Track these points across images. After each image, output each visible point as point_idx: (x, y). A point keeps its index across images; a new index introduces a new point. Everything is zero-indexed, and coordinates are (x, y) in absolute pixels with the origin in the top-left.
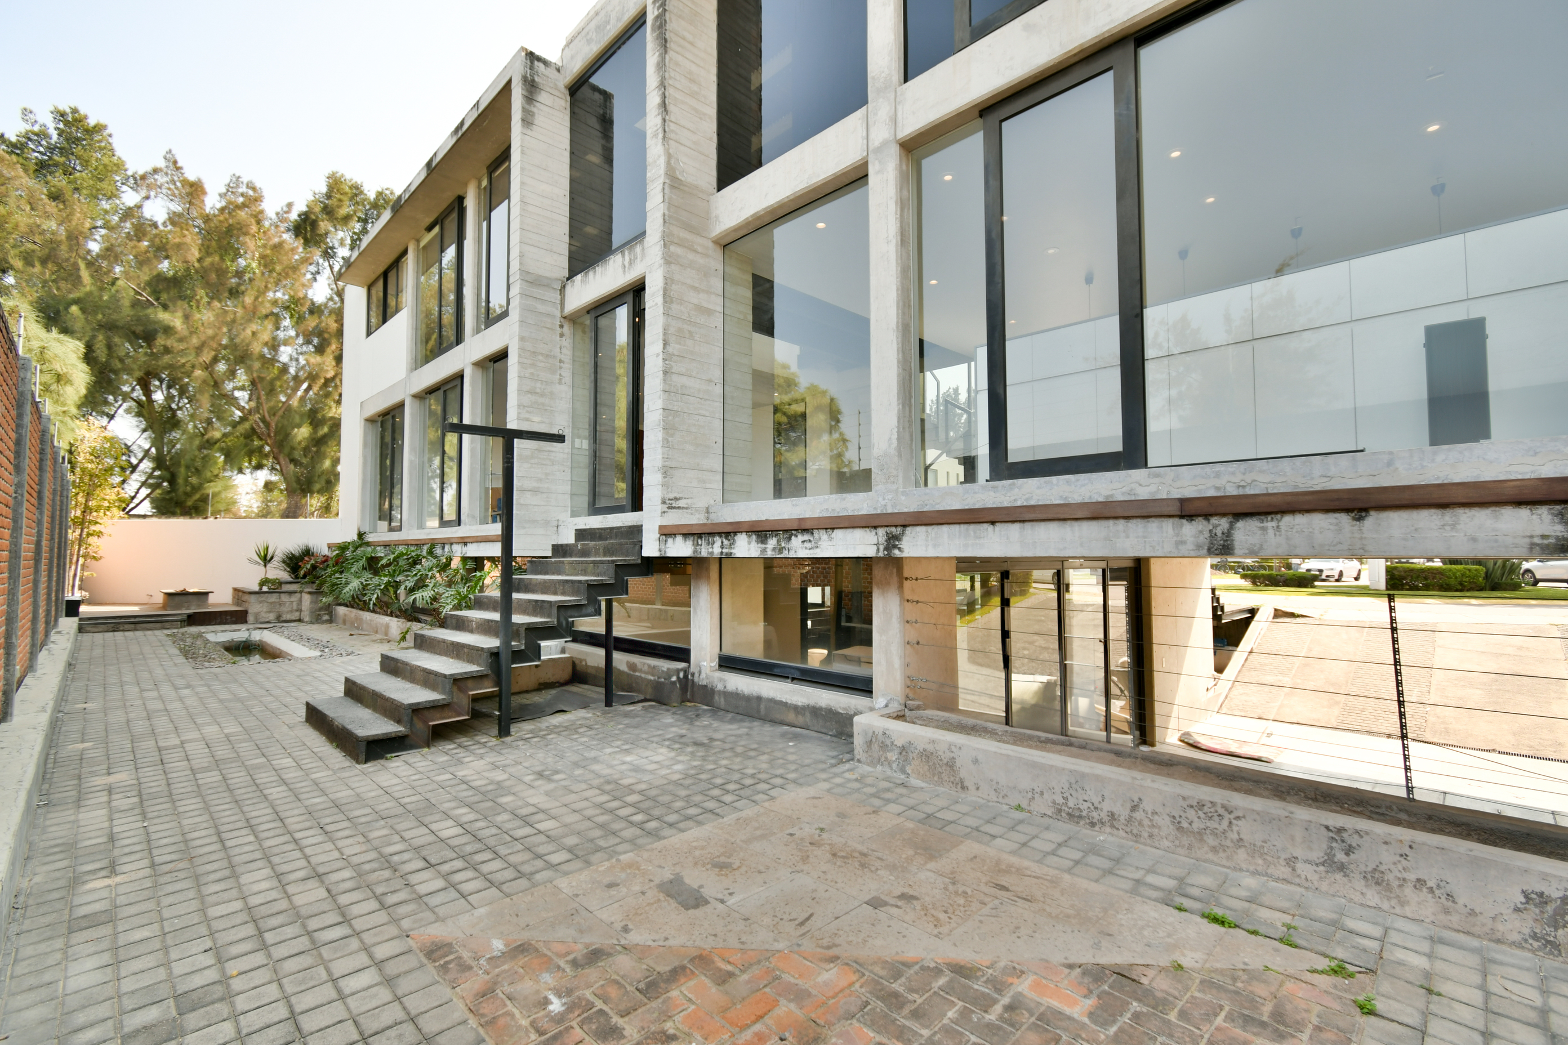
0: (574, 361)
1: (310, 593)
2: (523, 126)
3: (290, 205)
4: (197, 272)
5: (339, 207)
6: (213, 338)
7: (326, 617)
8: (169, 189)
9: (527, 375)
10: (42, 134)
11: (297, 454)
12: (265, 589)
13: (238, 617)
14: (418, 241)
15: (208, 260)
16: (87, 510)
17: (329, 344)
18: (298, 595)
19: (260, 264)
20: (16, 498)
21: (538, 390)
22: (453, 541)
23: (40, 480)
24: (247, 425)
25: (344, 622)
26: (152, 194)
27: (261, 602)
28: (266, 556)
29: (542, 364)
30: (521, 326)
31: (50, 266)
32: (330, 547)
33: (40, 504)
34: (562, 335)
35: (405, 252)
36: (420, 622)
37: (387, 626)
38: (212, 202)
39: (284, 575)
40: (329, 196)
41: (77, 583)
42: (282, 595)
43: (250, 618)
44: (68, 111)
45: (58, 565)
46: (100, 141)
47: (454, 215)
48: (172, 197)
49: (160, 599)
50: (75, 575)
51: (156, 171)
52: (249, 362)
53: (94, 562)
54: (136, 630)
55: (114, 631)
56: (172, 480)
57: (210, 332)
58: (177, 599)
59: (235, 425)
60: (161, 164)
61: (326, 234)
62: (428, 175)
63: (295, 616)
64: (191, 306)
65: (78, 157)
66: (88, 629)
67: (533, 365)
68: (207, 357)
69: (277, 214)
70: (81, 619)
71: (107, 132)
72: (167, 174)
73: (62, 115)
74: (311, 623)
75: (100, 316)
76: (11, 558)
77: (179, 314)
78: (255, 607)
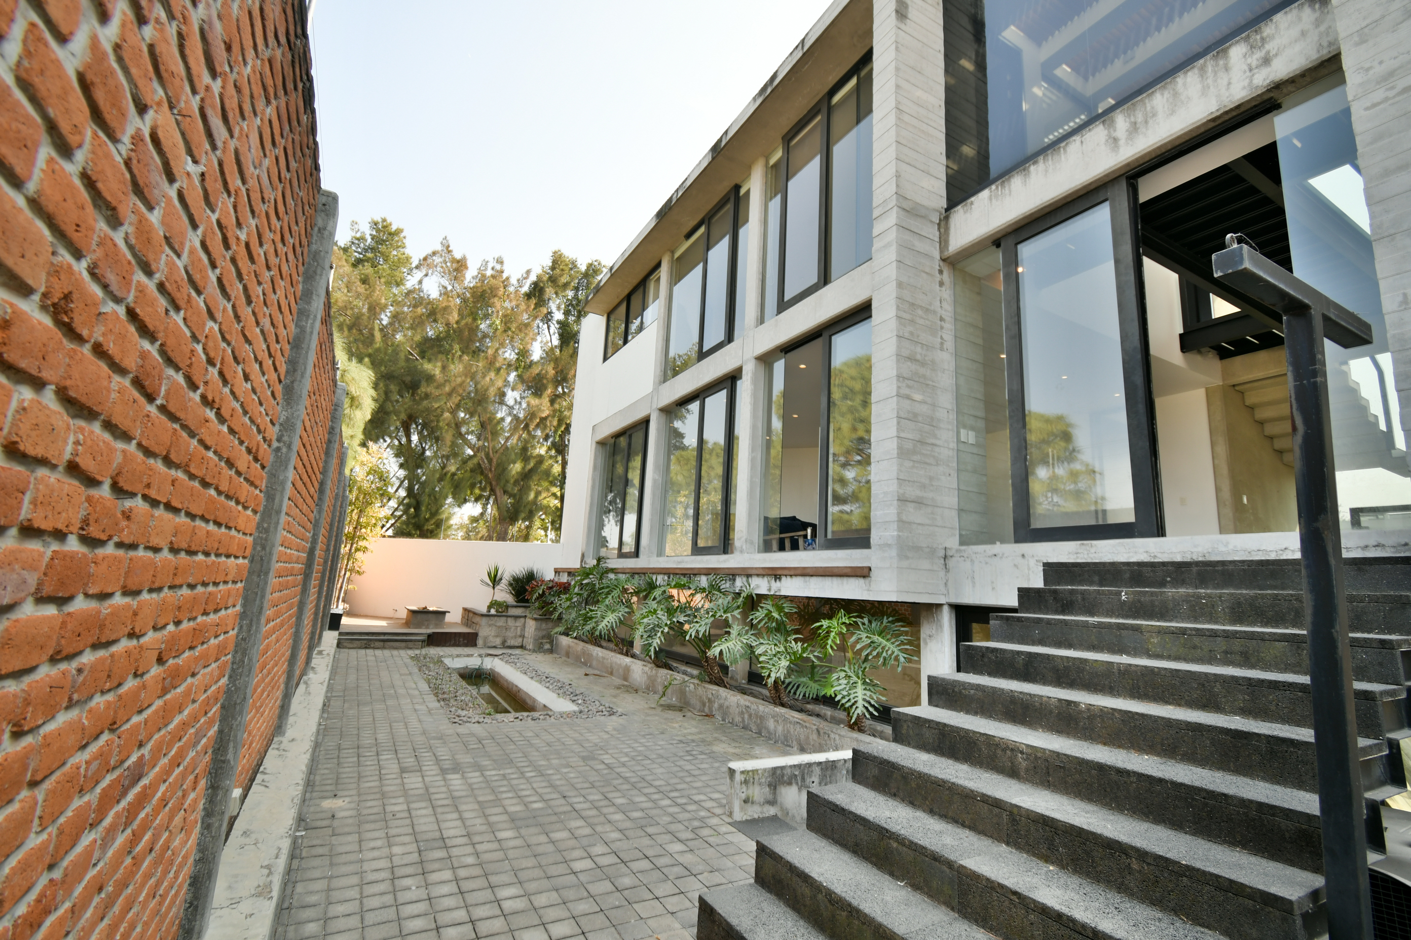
0: (955, 319)
1: (535, 619)
2: (897, 19)
3: (528, 272)
4: (454, 331)
5: (561, 276)
6: (461, 385)
7: (547, 646)
8: (442, 267)
9: (906, 335)
10: (362, 239)
11: (509, 488)
12: (493, 611)
13: (469, 640)
14: (673, 252)
15: (463, 322)
16: (358, 526)
17: (546, 388)
18: (522, 620)
19: (502, 321)
20: (278, 449)
21: (918, 357)
22: (750, 572)
23: (324, 467)
24: (475, 461)
25: (568, 655)
26: (430, 272)
27: (490, 625)
28: (495, 576)
29: (921, 321)
30: (898, 268)
31: (354, 331)
32: (557, 571)
33: (320, 499)
34: (941, 284)
35: (658, 265)
36: (670, 669)
37: (627, 669)
38: (470, 276)
39: (509, 599)
40: (553, 268)
41: (342, 595)
42: (509, 619)
43: (480, 642)
44: (380, 220)
45: (329, 578)
46: (398, 241)
47: (730, 206)
48: (443, 274)
49: (403, 614)
50: (341, 587)
51: (434, 253)
52: (485, 405)
53: (357, 576)
54: (384, 648)
55: (366, 648)
56: (417, 508)
57: (459, 380)
58: (420, 616)
59: (465, 462)
60: (439, 248)
61: (549, 300)
62: (713, 159)
63: (518, 642)
64: (448, 359)
65: (382, 254)
66: (345, 644)
67: (912, 321)
68: (451, 404)
69: (518, 280)
70: (340, 634)
71: (402, 235)
72: (441, 256)
73: (376, 224)
74: (534, 651)
75: (383, 368)
76: (251, 572)
77: (439, 364)
78: (486, 631)
